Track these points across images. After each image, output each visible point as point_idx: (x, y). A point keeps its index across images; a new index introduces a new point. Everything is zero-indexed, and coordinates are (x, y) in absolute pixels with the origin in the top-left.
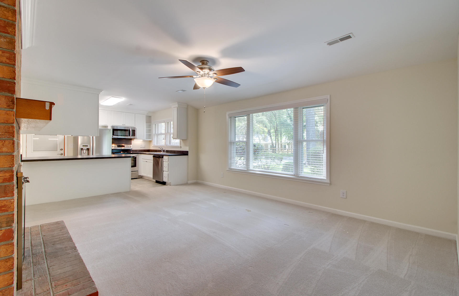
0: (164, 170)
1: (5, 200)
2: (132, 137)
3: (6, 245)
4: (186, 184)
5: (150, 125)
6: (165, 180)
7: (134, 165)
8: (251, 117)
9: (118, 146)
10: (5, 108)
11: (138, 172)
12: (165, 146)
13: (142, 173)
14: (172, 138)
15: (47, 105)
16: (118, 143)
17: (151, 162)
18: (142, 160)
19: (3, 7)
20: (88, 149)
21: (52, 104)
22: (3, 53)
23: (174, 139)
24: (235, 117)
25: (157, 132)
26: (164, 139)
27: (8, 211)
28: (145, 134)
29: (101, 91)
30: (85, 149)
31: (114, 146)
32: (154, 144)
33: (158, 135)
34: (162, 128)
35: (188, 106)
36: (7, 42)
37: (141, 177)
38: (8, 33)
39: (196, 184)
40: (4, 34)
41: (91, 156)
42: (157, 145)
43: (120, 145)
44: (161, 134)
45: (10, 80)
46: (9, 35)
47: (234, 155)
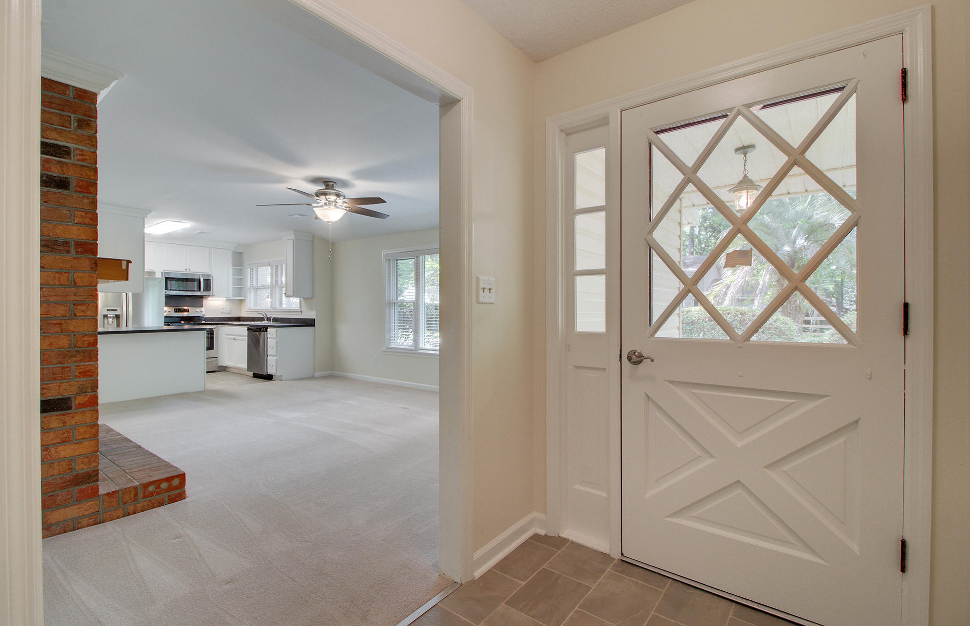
0: (268, 353)
1: (89, 365)
2: (204, 293)
3: (91, 410)
4: (312, 378)
5: (241, 269)
6: (271, 371)
7: (210, 347)
8: (421, 261)
9: (177, 311)
10: (89, 271)
11: (216, 360)
12: (271, 310)
13: (225, 361)
14: (284, 296)
15: (124, 263)
16: (175, 305)
17: (245, 340)
18: (226, 336)
19: (86, 166)
20: (118, 317)
21: (129, 262)
22: (86, 214)
23: (287, 296)
24: (397, 260)
25: (254, 284)
26: (270, 296)
27: (92, 376)
28: (231, 286)
29: (150, 211)
30: (112, 316)
31: (168, 311)
32: (249, 307)
33: (257, 289)
34: (265, 275)
35: (314, 237)
36: (90, 202)
37: (223, 369)
38: (91, 193)
39: (331, 377)
40: (86, 195)
41: (124, 328)
42: (255, 308)
43: (179, 309)
44: (264, 287)
45: (93, 241)
46: (91, 195)
47: (396, 324)
